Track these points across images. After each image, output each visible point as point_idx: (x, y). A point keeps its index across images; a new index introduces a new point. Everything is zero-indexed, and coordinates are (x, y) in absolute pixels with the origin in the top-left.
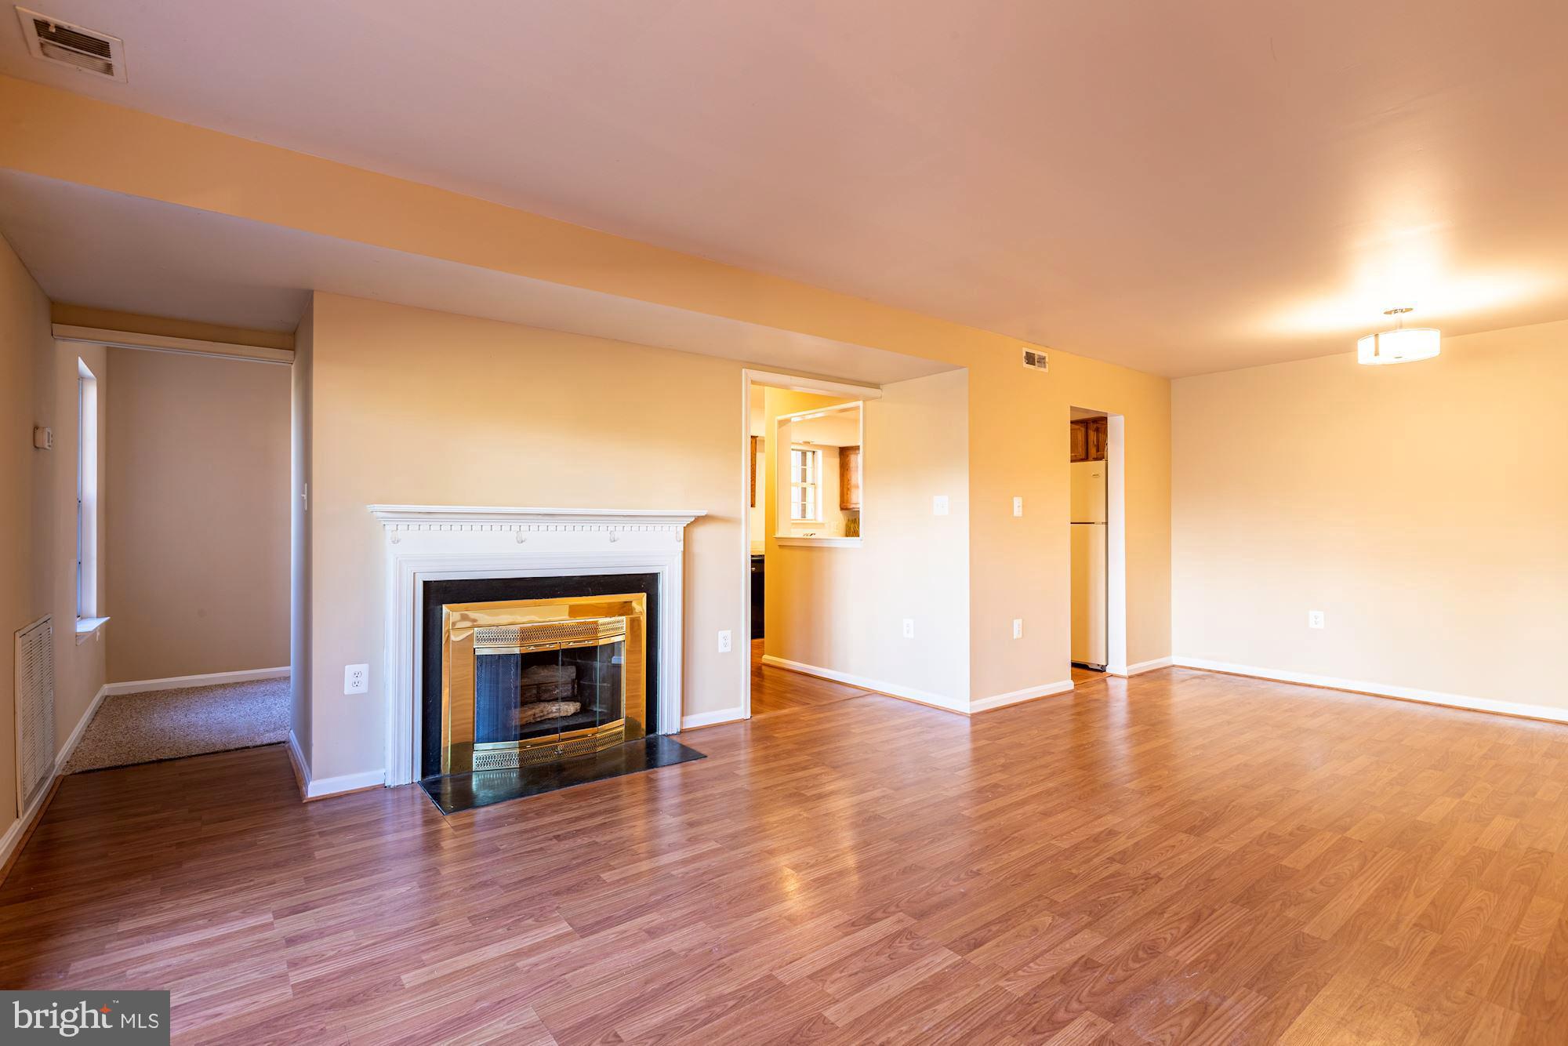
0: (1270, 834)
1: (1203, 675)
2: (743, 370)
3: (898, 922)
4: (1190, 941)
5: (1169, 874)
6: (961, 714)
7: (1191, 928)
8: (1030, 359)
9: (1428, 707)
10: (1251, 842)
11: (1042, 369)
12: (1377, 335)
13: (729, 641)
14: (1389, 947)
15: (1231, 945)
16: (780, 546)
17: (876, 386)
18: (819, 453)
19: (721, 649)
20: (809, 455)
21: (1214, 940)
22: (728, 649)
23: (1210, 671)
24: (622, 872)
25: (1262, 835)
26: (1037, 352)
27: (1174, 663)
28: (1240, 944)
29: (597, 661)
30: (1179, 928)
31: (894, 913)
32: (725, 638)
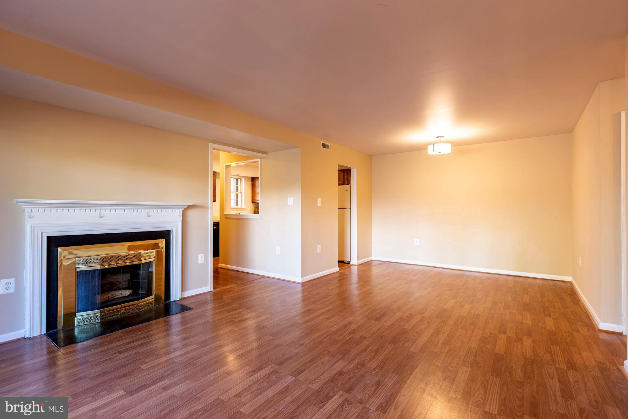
0: (401, 318)
1: (382, 263)
2: (210, 143)
3: (272, 368)
4: (375, 359)
5: (369, 336)
6: (298, 283)
7: (375, 354)
8: (324, 146)
9: (448, 270)
10: (395, 321)
11: (328, 150)
12: (433, 145)
13: (203, 259)
14: (435, 352)
15: (388, 359)
16: (226, 218)
17: (266, 153)
18: (243, 180)
19: (200, 262)
20: (239, 180)
21: (383, 358)
22: (203, 262)
23: (384, 261)
24: (152, 364)
25: (398, 319)
26: (326, 143)
27: (373, 259)
28: (391, 358)
29: (141, 270)
30: (371, 355)
31: (270, 365)
32: (201, 257)
